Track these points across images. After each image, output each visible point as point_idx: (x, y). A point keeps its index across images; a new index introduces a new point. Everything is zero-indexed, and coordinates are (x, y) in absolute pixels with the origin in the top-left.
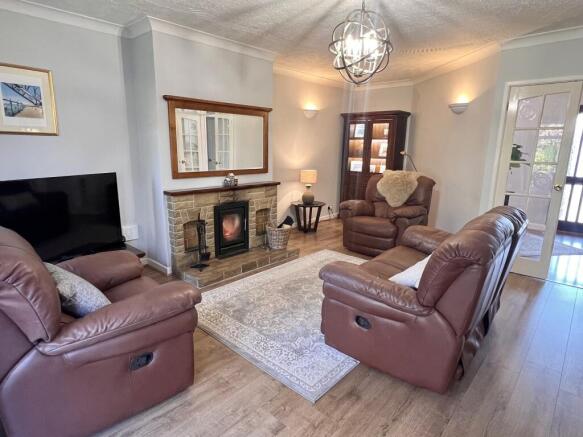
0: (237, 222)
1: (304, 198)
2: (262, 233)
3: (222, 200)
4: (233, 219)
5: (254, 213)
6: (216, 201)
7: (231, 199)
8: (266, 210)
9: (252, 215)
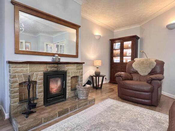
0: (59, 83)
1: (96, 73)
2: (74, 89)
3: (49, 69)
4: (57, 81)
5: (70, 78)
6: (45, 70)
7: (55, 69)
8: (76, 77)
9: (68, 79)
